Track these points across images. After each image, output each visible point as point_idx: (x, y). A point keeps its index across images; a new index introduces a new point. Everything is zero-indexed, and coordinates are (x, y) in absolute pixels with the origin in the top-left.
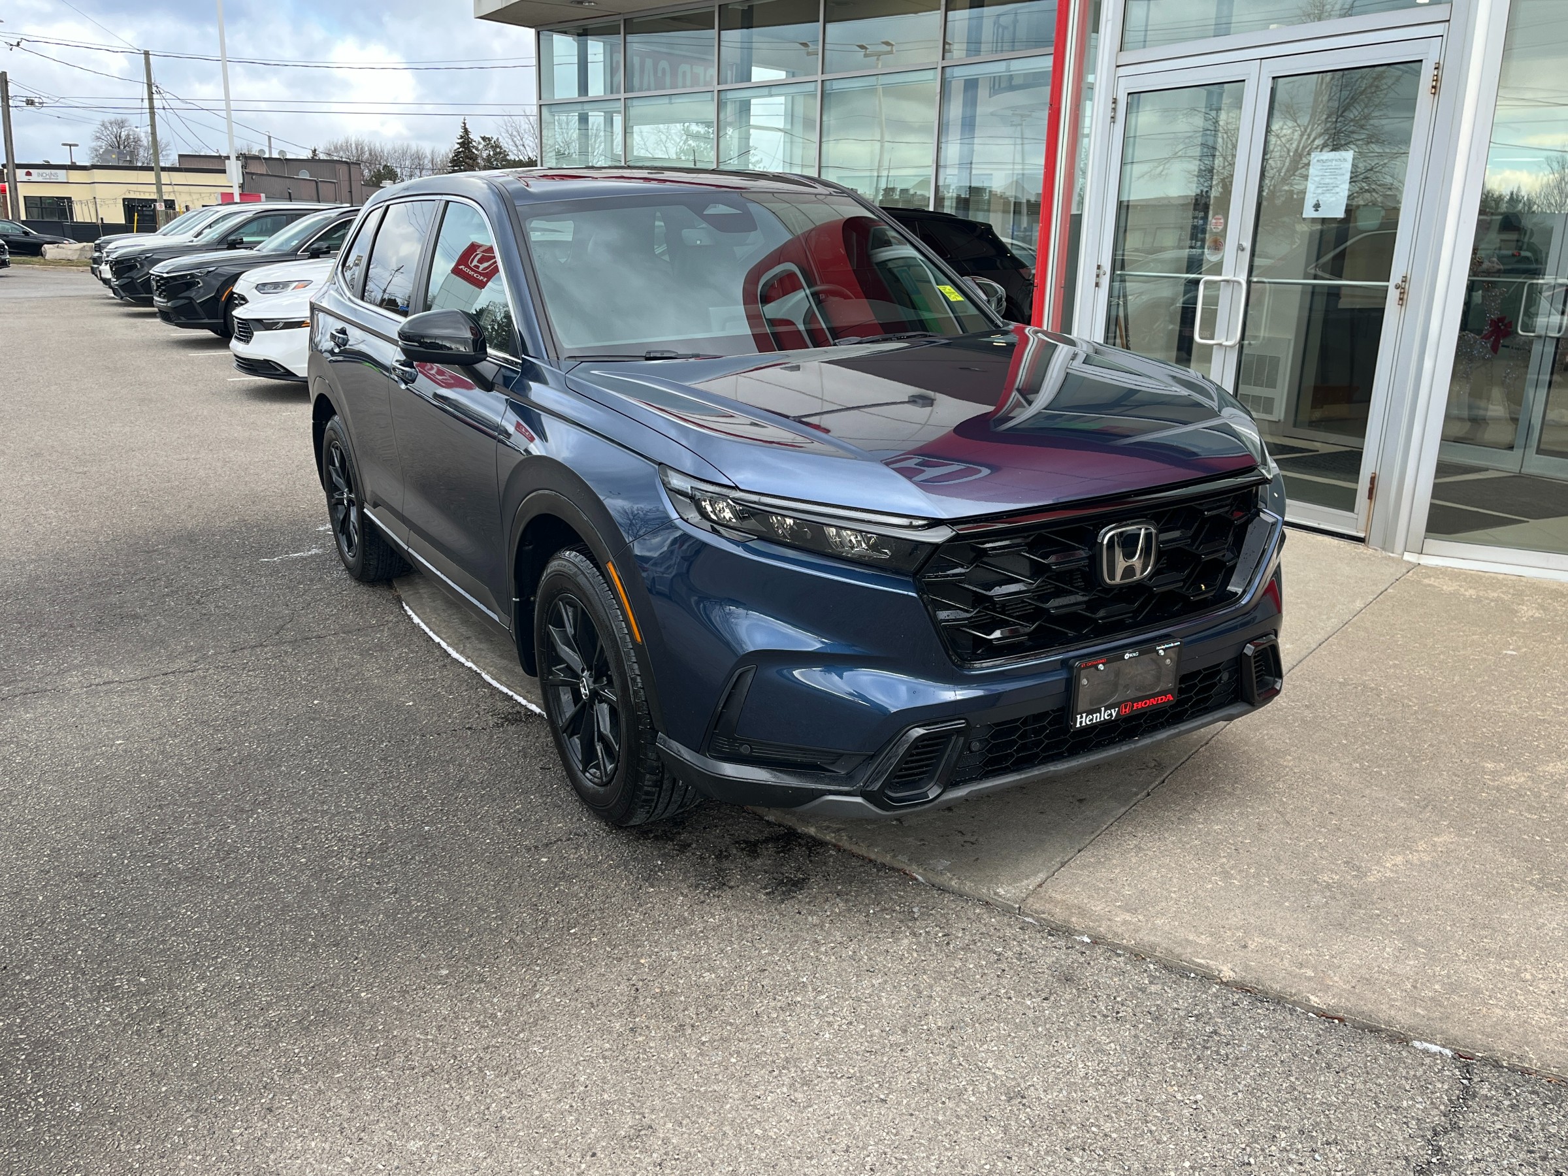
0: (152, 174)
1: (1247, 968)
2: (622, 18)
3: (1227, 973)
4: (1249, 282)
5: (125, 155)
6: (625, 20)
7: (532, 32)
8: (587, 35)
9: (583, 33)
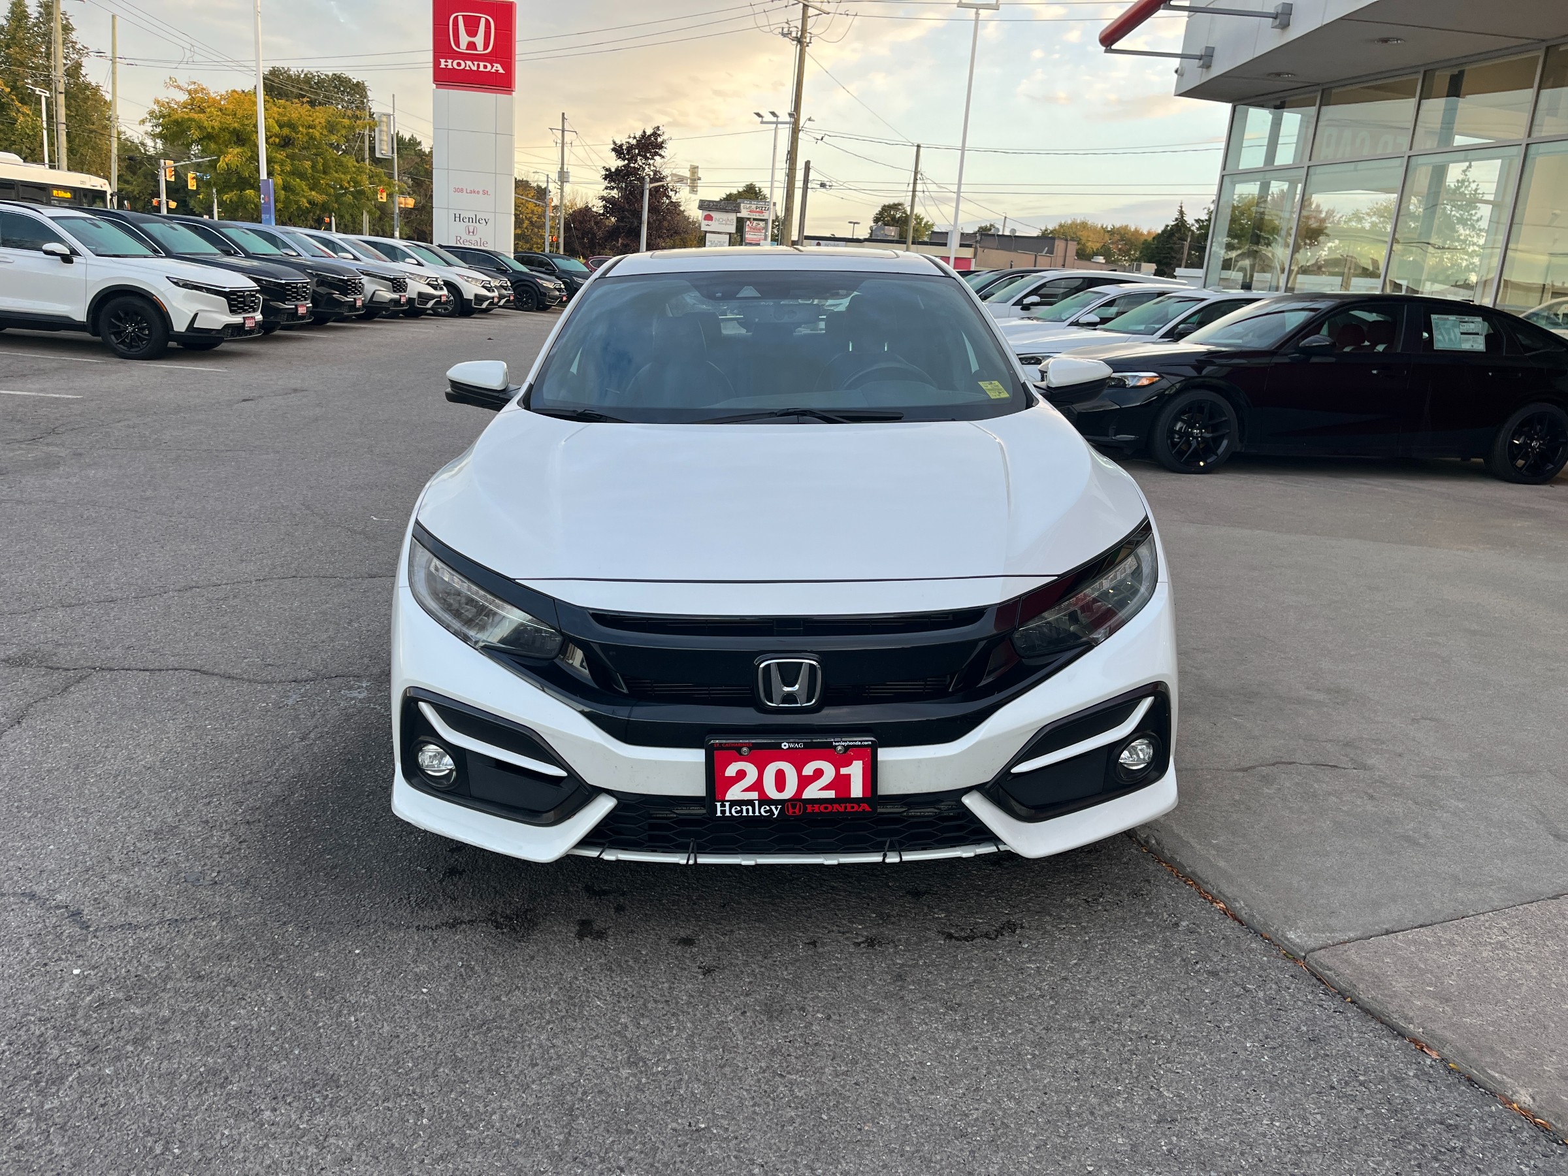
2: (1320, 88)
6: (1323, 91)
8: (1283, 108)
9: (1281, 106)
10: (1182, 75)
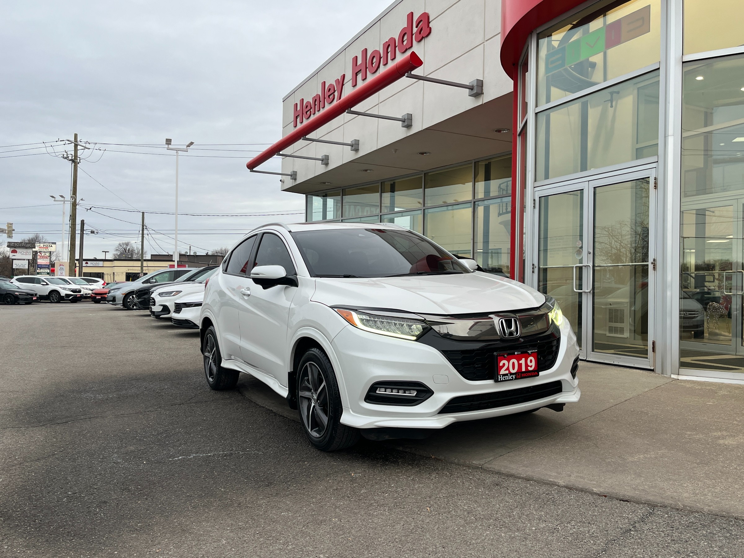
0: (140, 262)
1: (569, 481)
3: (561, 483)
4: (594, 266)
5: (129, 255)
6: (342, 189)
8: (327, 196)
9: (325, 195)
10: (284, 182)
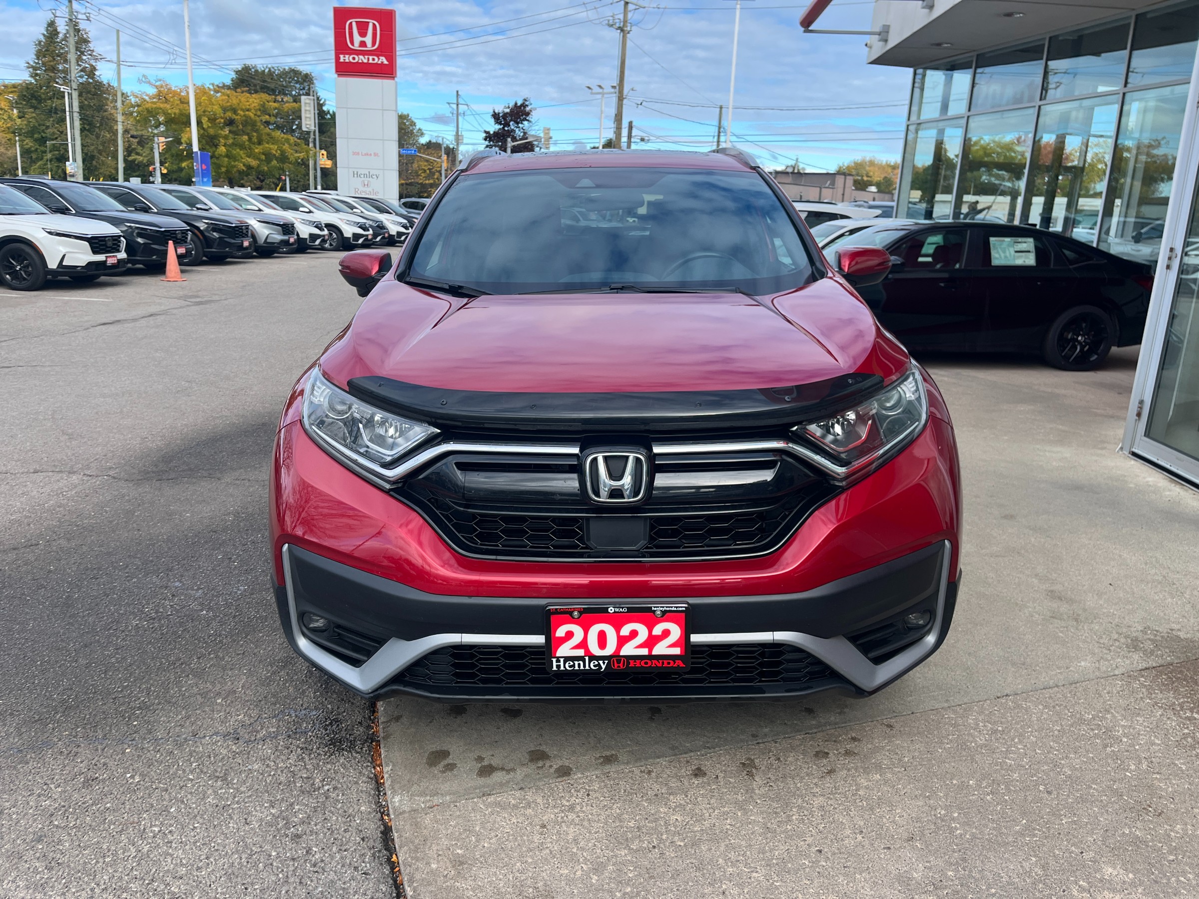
2: (975, 54)
7: (911, 70)
8: (951, 69)
10: (870, 47)
